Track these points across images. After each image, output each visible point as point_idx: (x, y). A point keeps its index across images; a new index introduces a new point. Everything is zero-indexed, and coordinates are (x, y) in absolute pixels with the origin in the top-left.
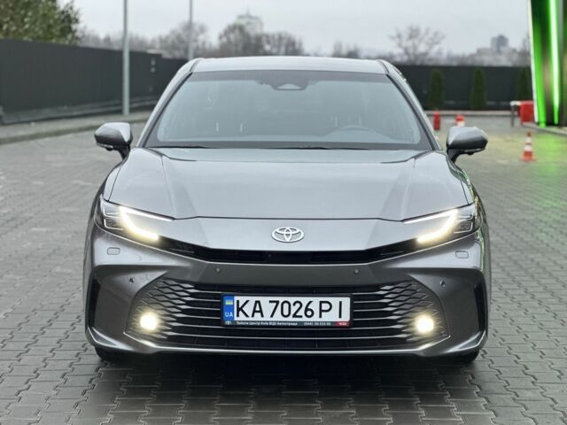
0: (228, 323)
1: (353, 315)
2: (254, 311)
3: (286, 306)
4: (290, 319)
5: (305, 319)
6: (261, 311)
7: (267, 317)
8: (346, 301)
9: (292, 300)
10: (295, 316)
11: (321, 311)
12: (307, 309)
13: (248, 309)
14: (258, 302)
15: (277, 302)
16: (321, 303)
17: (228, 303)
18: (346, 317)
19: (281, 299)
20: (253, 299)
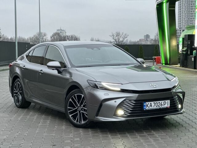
0: (145, 110)
1: (170, 104)
2: (150, 106)
3: (157, 104)
4: (158, 107)
5: (161, 107)
6: (151, 106)
7: (153, 107)
8: (169, 101)
9: (158, 102)
10: (159, 106)
11: (164, 104)
12: (161, 104)
13: (149, 106)
14: (151, 103)
15: (155, 103)
16: (164, 102)
17: (144, 104)
18: (169, 105)
19: (156, 102)
20: (150, 103)
